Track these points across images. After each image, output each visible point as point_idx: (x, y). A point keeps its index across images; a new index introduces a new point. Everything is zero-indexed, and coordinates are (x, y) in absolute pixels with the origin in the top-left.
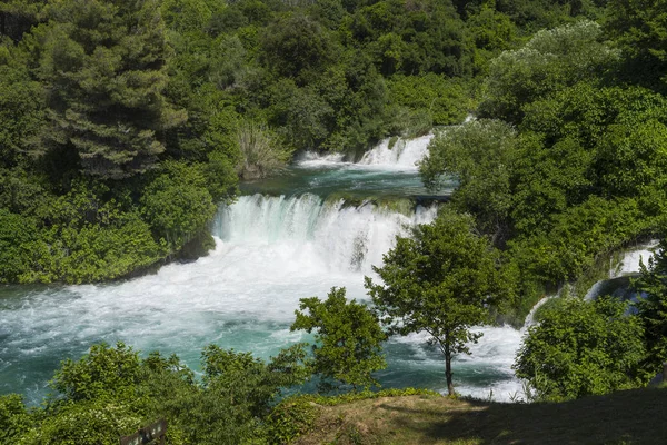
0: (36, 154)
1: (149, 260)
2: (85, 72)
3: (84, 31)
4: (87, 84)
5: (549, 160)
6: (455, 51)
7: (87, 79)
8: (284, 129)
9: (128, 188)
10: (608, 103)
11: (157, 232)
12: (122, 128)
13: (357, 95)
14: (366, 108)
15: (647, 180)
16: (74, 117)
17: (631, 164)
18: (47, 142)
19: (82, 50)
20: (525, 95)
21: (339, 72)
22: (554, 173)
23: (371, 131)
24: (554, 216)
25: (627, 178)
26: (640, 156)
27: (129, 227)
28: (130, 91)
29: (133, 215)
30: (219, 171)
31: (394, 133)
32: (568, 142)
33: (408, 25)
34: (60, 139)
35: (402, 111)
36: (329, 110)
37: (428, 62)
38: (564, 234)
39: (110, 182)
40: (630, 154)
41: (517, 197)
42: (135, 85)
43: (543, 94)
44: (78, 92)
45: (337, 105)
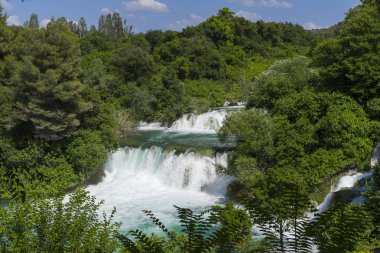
0: (9, 127)
1: (73, 184)
2: (40, 82)
3: (39, 60)
4: (42, 89)
5: (294, 130)
6: (217, 67)
7: (41, 86)
8: (130, 110)
9: (59, 145)
10: (322, 101)
11: (77, 169)
12: (59, 112)
13: (168, 91)
14: (174, 98)
15: (347, 140)
16: (32, 106)
17: (339, 133)
18: (14, 120)
19: (38, 71)
20: (273, 95)
21: (158, 78)
22: (298, 137)
23: (177, 111)
24: (298, 159)
25: (337, 139)
26: (344, 128)
27: (61, 166)
28: (65, 93)
29: (62, 159)
30: (108, 134)
31: (189, 111)
32: (302, 121)
33: (192, 53)
34: (24, 118)
35: (194, 99)
36: (154, 99)
37: (204, 72)
38: (306, 168)
39: (50, 142)
40: (339, 127)
41: (278, 149)
42: (67, 89)
43: (284, 94)
44: (35, 93)
45: (158, 96)
